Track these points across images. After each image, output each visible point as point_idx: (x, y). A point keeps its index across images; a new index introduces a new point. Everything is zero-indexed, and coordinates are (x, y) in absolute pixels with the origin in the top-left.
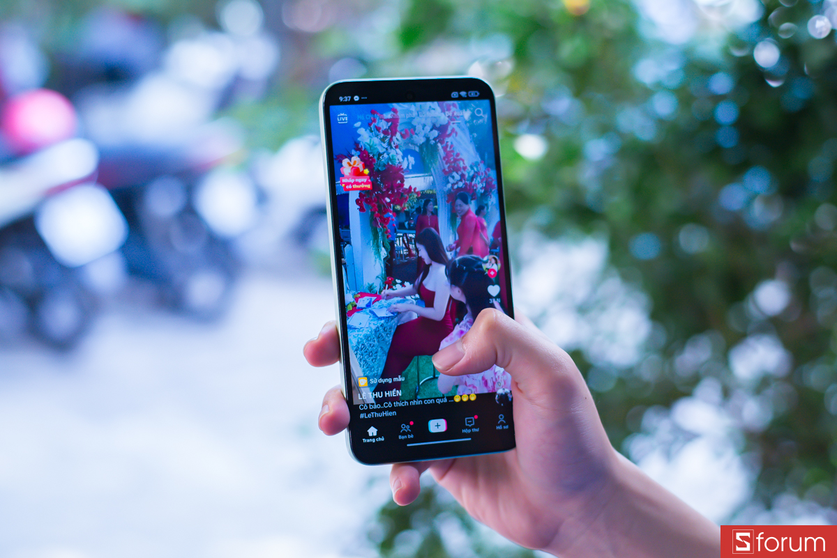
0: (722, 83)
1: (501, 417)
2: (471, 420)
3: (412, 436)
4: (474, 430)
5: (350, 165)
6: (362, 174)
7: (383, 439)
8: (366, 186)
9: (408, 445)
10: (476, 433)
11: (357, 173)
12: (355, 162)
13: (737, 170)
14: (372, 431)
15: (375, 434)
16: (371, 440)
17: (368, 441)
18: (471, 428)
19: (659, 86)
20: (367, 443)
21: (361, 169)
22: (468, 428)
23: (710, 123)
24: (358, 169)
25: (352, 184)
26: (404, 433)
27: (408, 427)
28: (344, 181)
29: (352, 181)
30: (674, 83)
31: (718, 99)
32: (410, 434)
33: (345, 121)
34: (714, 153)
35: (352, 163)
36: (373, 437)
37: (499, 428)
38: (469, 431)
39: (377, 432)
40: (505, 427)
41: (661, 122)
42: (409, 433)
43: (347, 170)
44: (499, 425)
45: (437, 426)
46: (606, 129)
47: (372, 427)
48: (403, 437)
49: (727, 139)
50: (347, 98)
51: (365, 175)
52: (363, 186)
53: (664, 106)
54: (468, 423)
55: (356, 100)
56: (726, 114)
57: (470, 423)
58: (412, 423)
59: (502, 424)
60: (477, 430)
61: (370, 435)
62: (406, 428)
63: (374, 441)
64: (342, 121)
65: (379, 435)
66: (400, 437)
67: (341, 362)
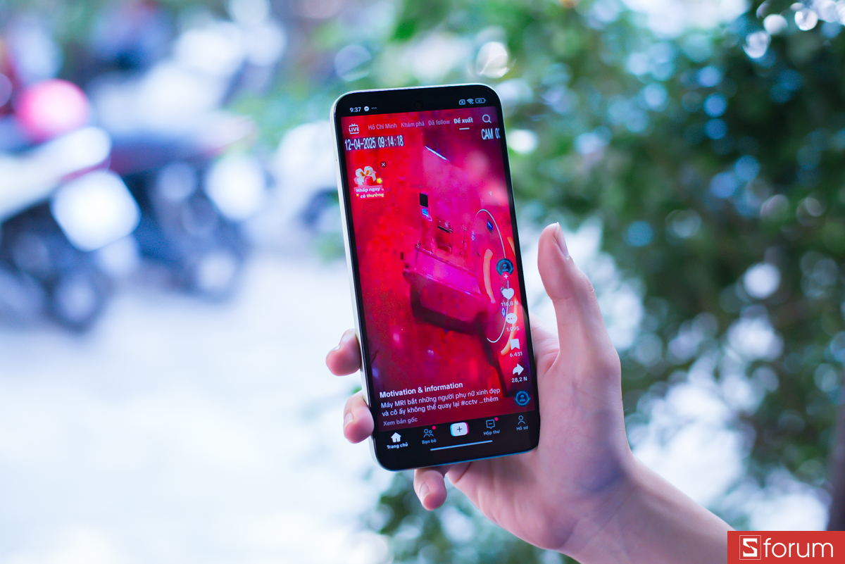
0: (710, 77)
1: (521, 418)
2: (492, 422)
3: (435, 441)
4: (495, 432)
5: (363, 175)
6: (375, 184)
7: (407, 445)
8: (380, 195)
9: (432, 450)
10: (497, 434)
11: (370, 182)
12: (368, 172)
13: (727, 160)
14: (396, 437)
15: (399, 440)
16: (395, 446)
17: (392, 447)
18: (492, 430)
19: (649, 78)
20: (391, 449)
21: (374, 179)
22: (489, 430)
23: (700, 116)
24: (371, 178)
25: (366, 194)
26: (427, 438)
27: (431, 432)
28: (357, 191)
29: (366, 191)
30: (664, 74)
31: (707, 91)
32: (433, 438)
33: (356, 131)
34: (704, 144)
35: (365, 173)
36: (396, 443)
37: (519, 429)
38: (491, 433)
39: (401, 438)
40: (525, 428)
41: (651, 113)
42: (431, 438)
43: (360, 180)
44: (519, 426)
45: (459, 429)
46: (596, 123)
47: (396, 434)
48: (427, 442)
49: (716, 131)
50: (358, 109)
51: (378, 184)
52: (376, 195)
53: (655, 98)
54: (489, 426)
55: (366, 110)
56: (715, 106)
57: (491, 426)
58: (434, 428)
59: (522, 425)
60: (498, 432)
61: (394, 441)
62: (428, 433)
63: (398, 447)
64: (354, 132)
65: (403, 441)
66: (423, 442)
67: (361, 370)
